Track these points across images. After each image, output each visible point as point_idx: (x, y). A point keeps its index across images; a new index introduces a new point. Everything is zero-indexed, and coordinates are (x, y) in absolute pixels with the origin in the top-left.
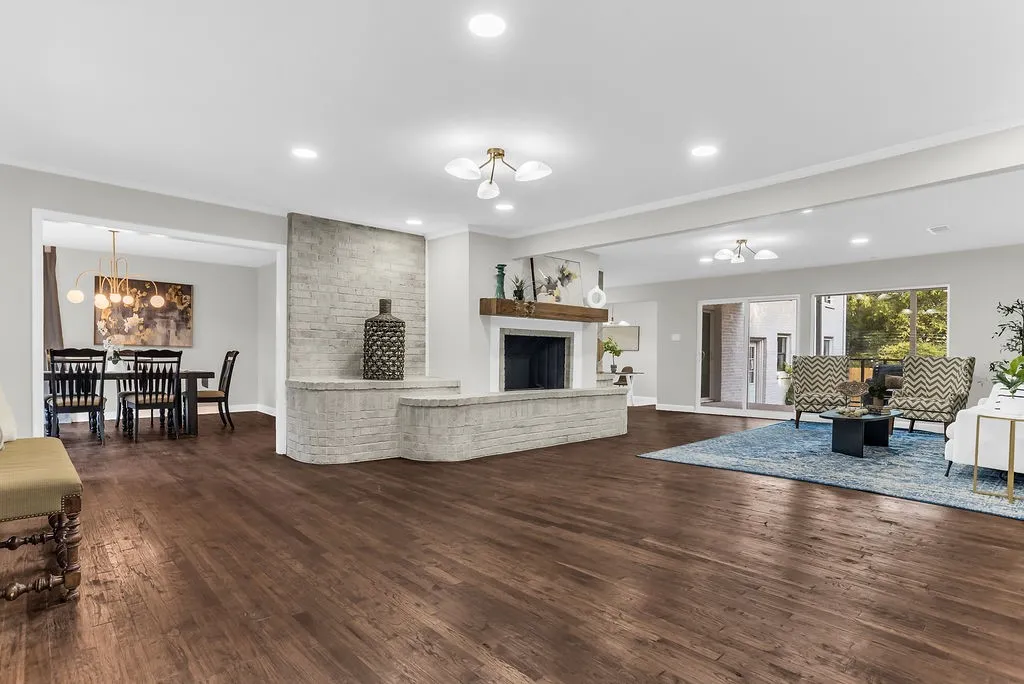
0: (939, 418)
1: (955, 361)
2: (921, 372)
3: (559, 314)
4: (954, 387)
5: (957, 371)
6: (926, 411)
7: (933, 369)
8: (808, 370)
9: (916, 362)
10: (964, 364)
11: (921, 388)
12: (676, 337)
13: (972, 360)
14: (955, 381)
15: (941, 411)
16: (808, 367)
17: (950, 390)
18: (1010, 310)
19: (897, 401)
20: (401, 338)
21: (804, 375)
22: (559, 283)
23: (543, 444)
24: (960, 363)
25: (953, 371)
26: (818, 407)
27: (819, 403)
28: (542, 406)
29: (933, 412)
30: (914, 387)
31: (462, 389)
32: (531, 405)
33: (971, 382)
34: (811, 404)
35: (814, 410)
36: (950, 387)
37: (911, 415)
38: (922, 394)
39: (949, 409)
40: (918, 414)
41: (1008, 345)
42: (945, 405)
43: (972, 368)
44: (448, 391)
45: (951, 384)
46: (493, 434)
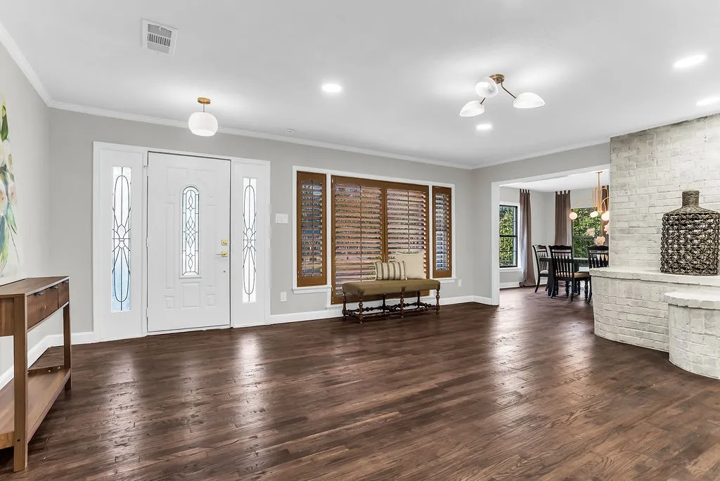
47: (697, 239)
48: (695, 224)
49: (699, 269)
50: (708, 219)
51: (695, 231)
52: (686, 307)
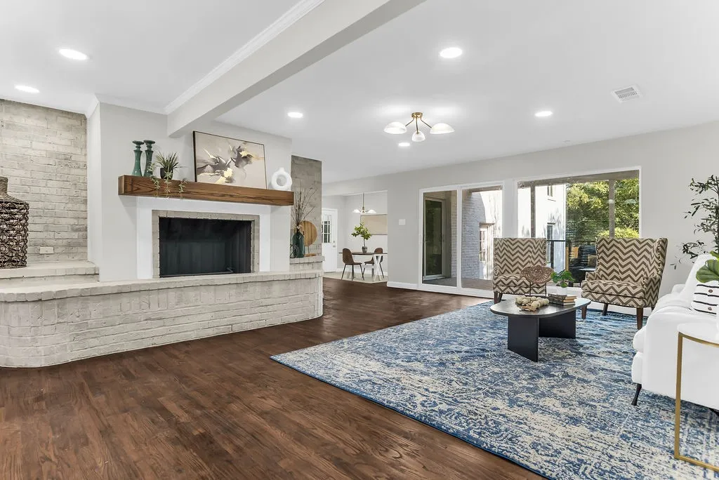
0: (632, 303)
1: (646, 243)
2: (614, 254)
3: (223, 195)
4: (646, 270)
5: (650, 253)
6: (618, 295)
7: (625, 251)
8: (509, 252)
9: (608, 244)
10: (656, 245)
11: (614, 270)
12: (402, 222)
13: (665, 242)
14: (647, 263)
15: (633, 296)
16: (509, 249)
17: (642, 272)
18: (704, 187)
19: (590, 284)
20: (23, 222)
21: (505, 256)
22: (233, 164)
23: (193, 336)
24: (652, 244)
25: (645, 253)
26: (515, 289)
27: (516, 286)
28: (191, 294)
29: (625, 296)
30: (607, 269)
31: (101, 276)
32: (172, 294)
33: (664, 265)
34: (508, 286)
35: (510, 291)
36: (643, 269)
37: (603, 299)
38: (615, 277)
39: (641, 294)
40: (610, 298)
41: (702, 224)
42: (637, 290)
43: (665, 250)
44: (82, 279)
45: (643, 266)
46: (110, 330)
47: (14, 230)
48: (11, 213)
49: (14, 261)
50: (22, 209)
51: (11, 221)
52: (40, 300)
